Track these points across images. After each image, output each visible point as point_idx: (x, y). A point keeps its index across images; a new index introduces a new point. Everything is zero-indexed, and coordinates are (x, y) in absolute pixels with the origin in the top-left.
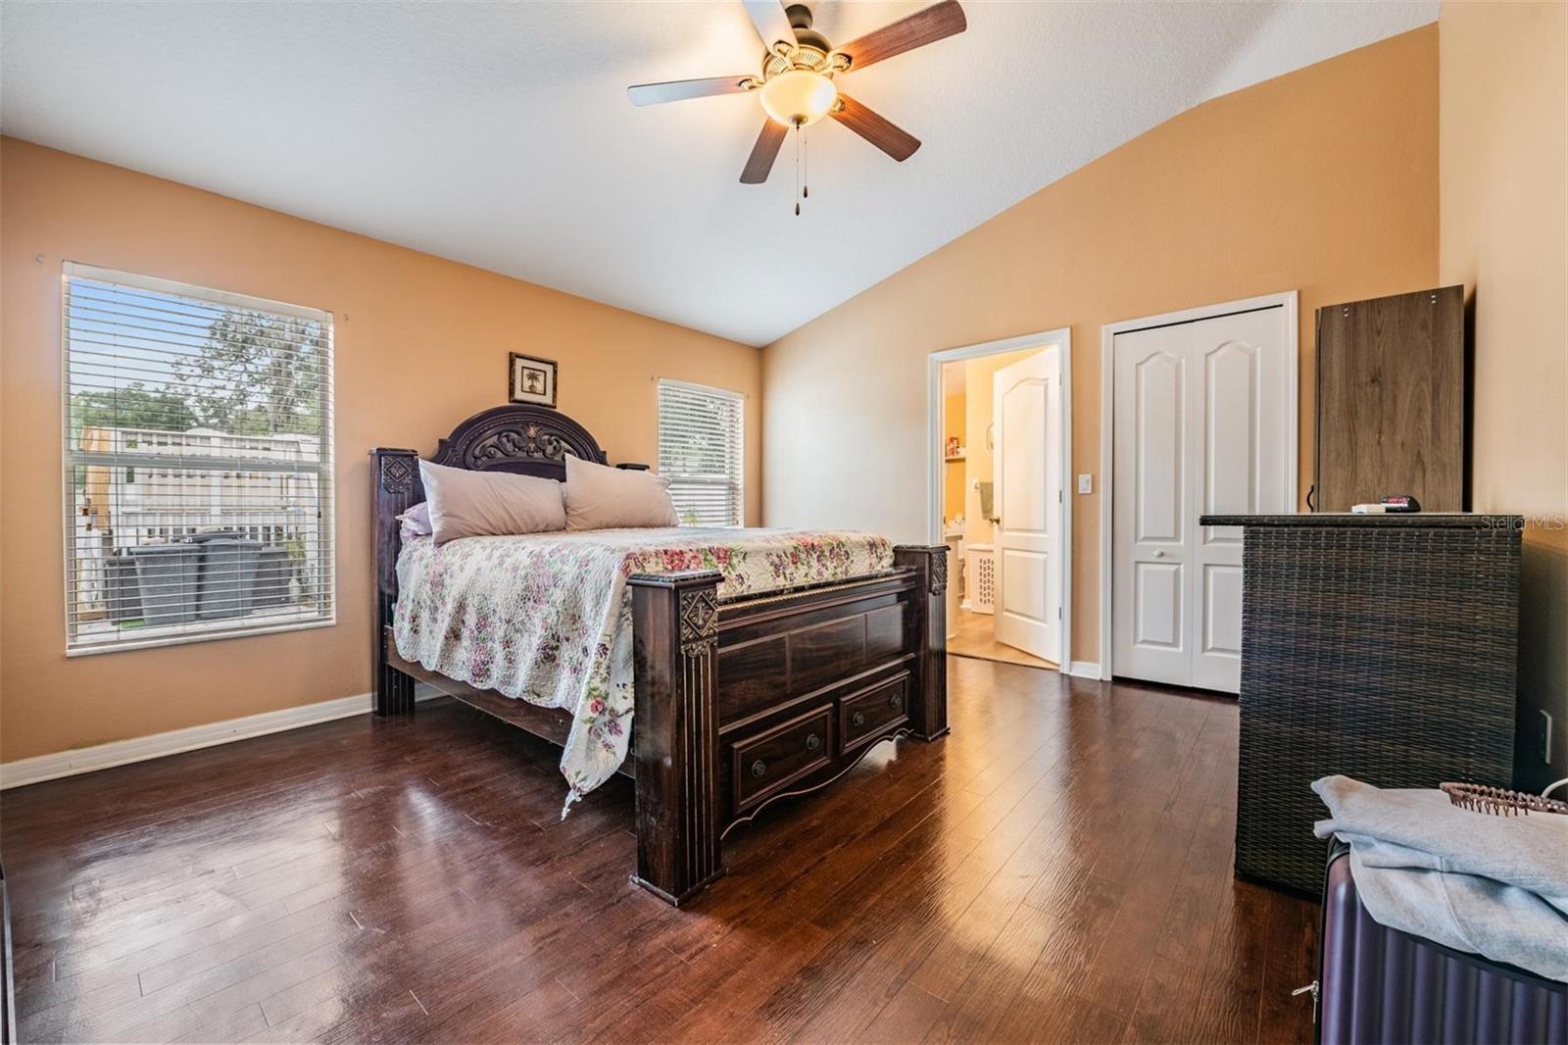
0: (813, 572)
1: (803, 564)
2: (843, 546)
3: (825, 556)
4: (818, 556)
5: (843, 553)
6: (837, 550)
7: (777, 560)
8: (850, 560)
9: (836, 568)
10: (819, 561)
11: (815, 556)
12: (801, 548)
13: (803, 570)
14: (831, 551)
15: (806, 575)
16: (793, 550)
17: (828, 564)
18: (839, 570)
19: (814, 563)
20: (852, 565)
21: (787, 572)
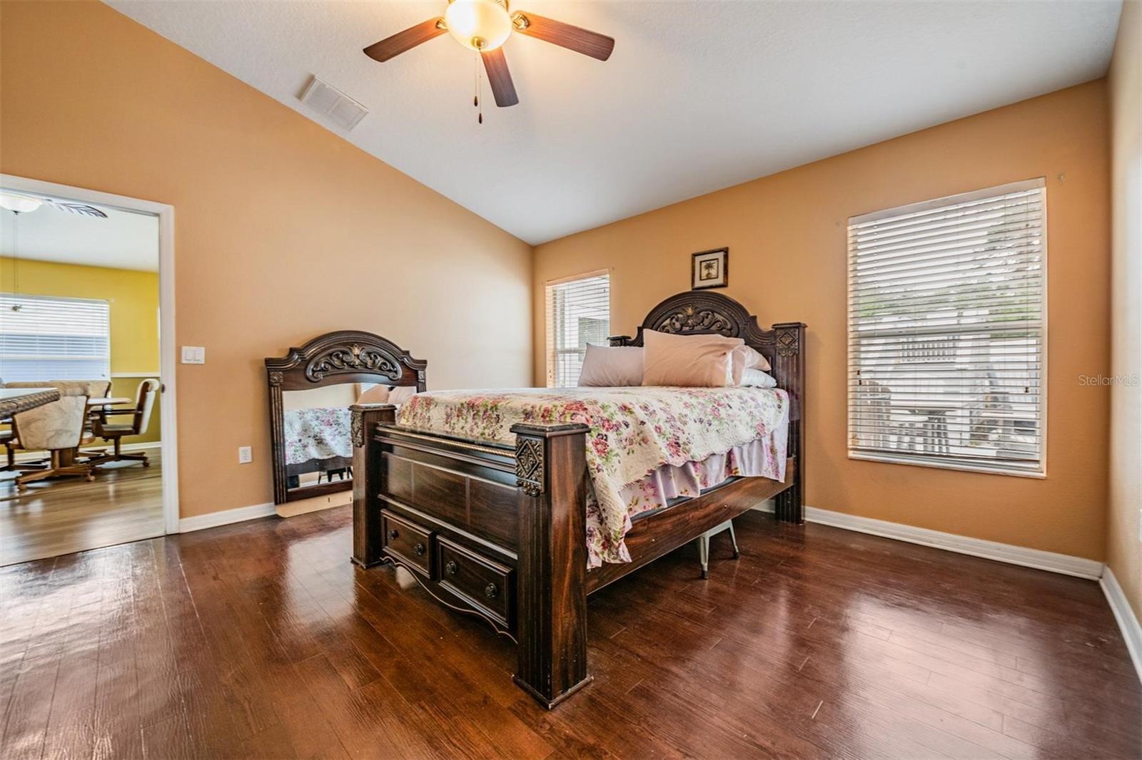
0: (468, 427)
1: (463, 418)
2: (496, 409)
3: (479, 416)
4: (474, 415)
5: (494, 416)
6: (490, 412)
7: (449, 411)
8: (499, 425)
9: (485, 428)
10: (474, 419)
11: (472, 414)
12: (465, 405)
13: (462, 422)
14: (485, 412)
15: (463, 428)
16: (460, 406)
17: (480, 423)
18: (486, 431)
19: (470, 419)
20: (501, 430)
21: (452, 422)
